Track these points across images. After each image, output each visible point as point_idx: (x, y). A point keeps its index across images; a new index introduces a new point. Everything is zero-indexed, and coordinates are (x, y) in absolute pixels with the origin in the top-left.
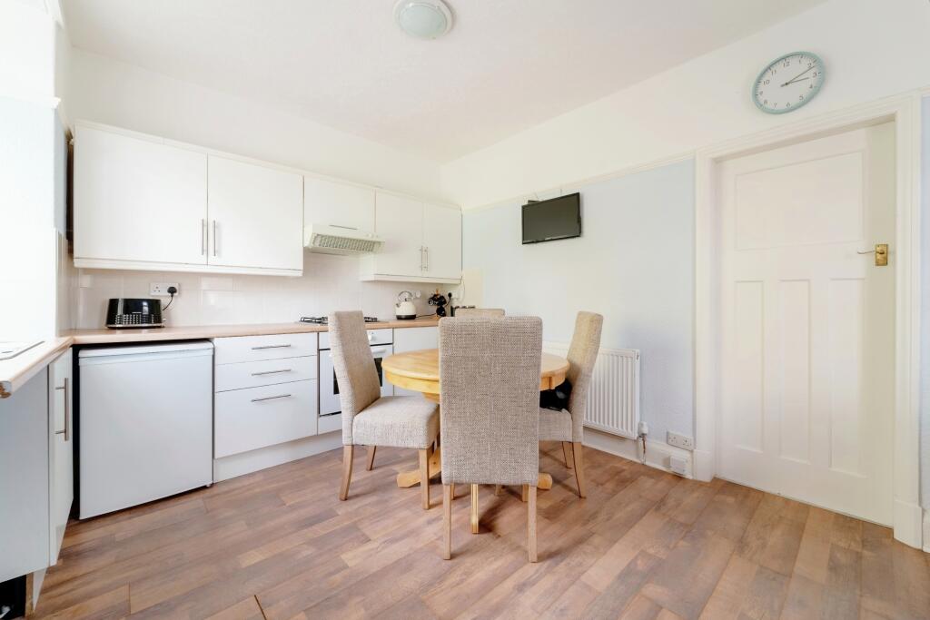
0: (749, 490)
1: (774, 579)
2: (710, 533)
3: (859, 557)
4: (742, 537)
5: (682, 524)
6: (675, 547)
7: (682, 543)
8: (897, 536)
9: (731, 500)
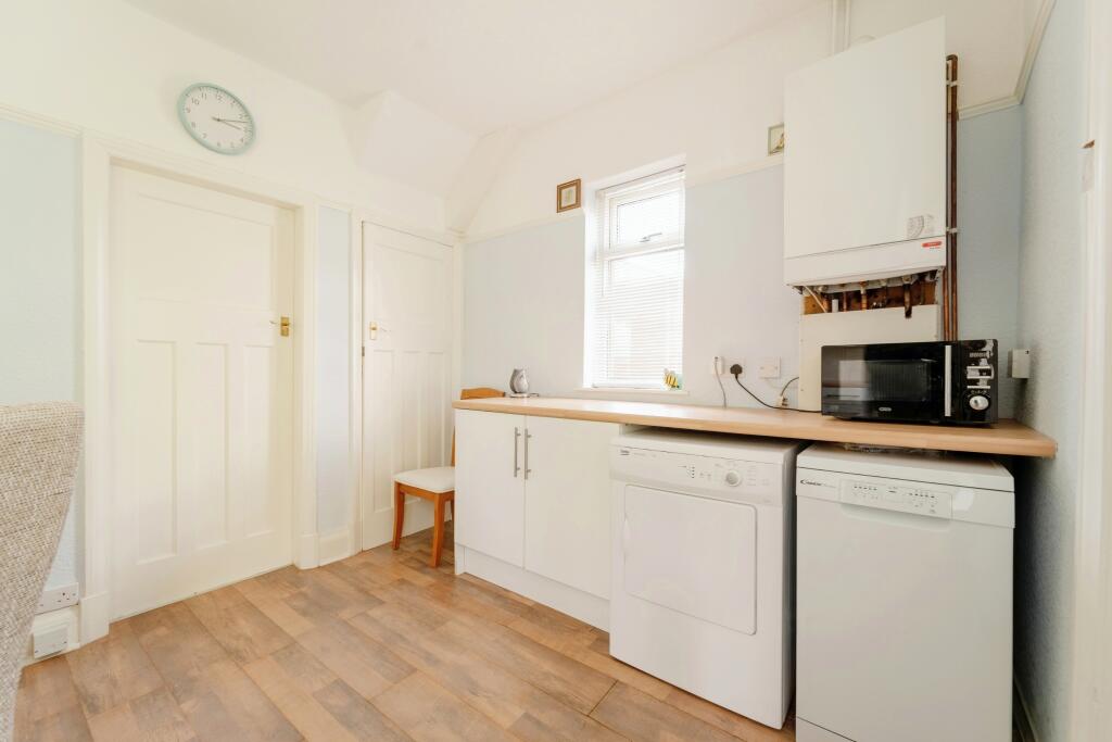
0: (165, 609)
1: (291, 653)
2: (194, 673)
3: (304, 595)
4: (225, 649)
5: (154, 694)
6: (186, 717)
7: (187, 706)
8: (303, 566)
9: (162, 631)
